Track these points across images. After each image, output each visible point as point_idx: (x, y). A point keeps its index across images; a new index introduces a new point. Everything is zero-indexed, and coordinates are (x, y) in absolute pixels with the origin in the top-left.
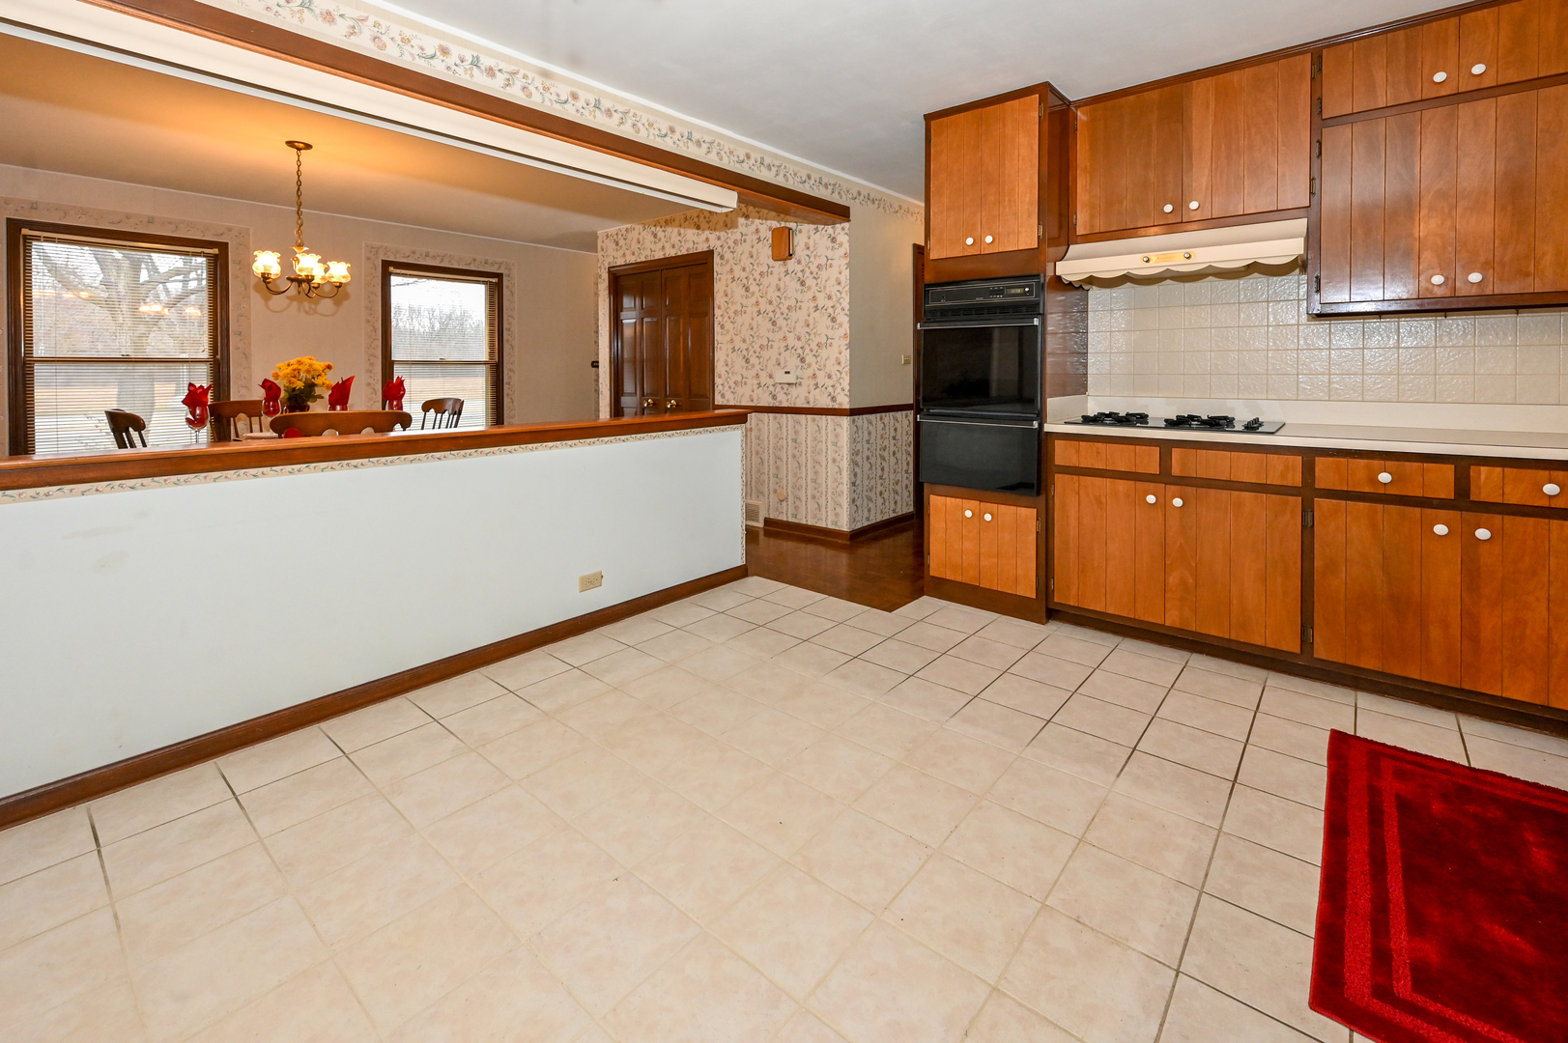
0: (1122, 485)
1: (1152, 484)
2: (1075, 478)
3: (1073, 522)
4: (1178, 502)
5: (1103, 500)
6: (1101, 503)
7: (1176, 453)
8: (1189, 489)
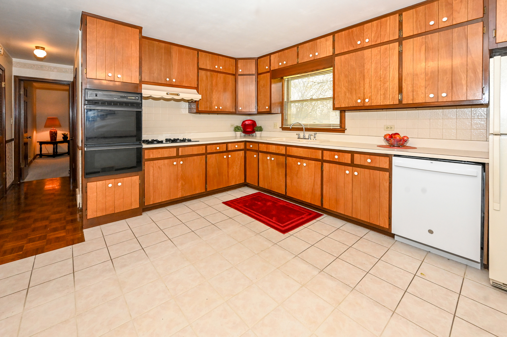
0: (166, 161)
1: (174, 159)
2: (152, 162)
3: (151, 177)
4: (181, 162)
5: (161, 167)
6: (160, 168)
7: (180, 149)
8: (183, 158)
